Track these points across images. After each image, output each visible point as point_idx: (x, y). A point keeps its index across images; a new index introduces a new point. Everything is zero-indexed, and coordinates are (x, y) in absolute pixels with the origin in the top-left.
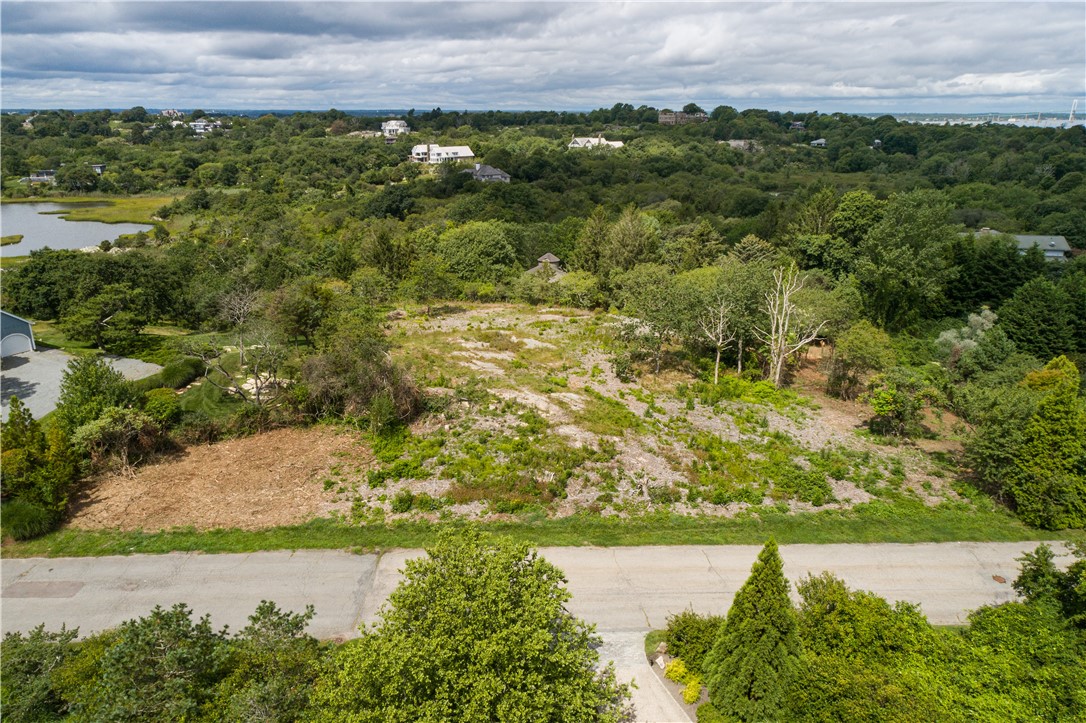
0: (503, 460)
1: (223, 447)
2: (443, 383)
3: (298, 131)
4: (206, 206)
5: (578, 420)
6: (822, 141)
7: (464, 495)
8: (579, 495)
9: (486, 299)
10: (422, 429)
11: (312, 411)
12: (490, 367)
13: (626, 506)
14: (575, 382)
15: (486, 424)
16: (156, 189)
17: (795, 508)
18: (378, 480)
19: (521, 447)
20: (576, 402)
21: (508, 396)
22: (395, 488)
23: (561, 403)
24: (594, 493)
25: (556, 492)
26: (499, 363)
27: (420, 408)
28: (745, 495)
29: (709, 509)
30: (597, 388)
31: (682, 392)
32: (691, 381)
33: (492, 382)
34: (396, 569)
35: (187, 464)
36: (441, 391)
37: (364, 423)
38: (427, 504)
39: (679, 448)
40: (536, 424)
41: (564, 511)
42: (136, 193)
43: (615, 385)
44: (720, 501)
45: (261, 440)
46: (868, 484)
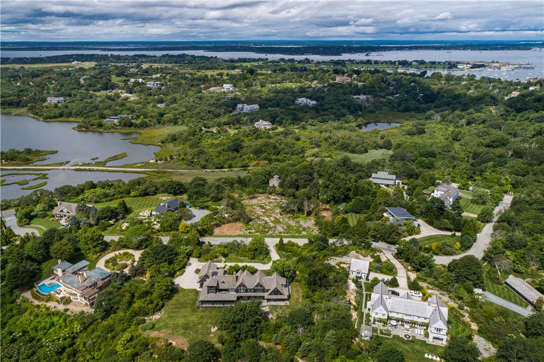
0: (261, 228)
1: (226, 225)
2: (254, 216)
3: (190, 88)
4: (175, 140)
5: (272, 222)
6: (398, 95)
7: (257, 232)
8: (270, 232)
9: (261, 193)
10: (251, 223)
11: (236, 220)
12: (260, 213)
13: (276, 234)
14: (273, 215)
15: (259, 222)
16: (151, 126)
17: (296, 234)
18: (246, 230)
19: (264, 226)
20: (273, 219)
21: (263, 218)
22: (248, 231)
23: (270, 219)
24: (272, 232)
25: (268, 232)
26: (262, 212)
27: (251, 220)
28: (290, 233)
29: (286, 234)
30: (277, 217)
31: (289, 217)
32: (292, 215)
33: (261, 216)
34: (250, 239)
35: (222, 227)
36: (253, 217)
37: (243, 222)
38: (252, 233)
39: (285, 226)
40: (266, 222)
41: (268, 234)
42: (145, 128)
43: (279, 216)
44: (287, 233)
45: (230, 224)
46: (307, 232)
